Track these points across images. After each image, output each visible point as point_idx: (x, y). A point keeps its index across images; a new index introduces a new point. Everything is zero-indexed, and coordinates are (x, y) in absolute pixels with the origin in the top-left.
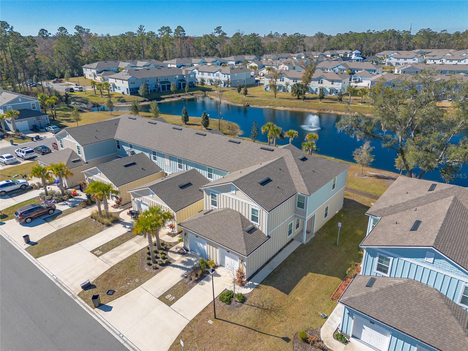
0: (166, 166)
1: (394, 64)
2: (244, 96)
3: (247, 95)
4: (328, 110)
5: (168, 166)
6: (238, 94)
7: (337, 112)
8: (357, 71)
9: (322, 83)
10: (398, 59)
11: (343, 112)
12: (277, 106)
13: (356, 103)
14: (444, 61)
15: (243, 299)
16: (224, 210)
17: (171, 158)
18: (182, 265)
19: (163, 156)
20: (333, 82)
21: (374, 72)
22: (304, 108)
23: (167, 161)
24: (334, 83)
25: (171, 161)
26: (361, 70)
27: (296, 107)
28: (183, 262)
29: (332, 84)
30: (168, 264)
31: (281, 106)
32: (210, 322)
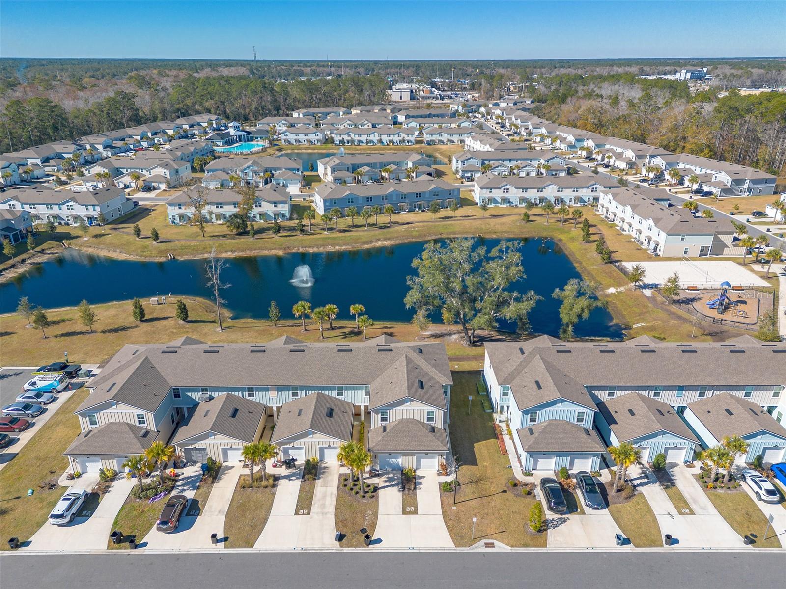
0: (271, 399)
1: (293, 142)
2: (155, 243)
3: (159, 241)
4: (294, 248)
5: (274, 400)
6: (137, 239)
7: (307, 249)
8: (275, 171)
9: (260, 206)
10: (297, 134)
11: (313, 248)
12: (222, 252)
13: (320, 232)
14: (352, 135)
15: (457, 483)
16: (399, 422)
17: (279, 389)
18: (388, 484)
19: (266, 389)
20: (275, 203)
21: (298, 171)
22: (261, 249)
23: (273, 394)
24: (278, 205)
25: (280, 393)
26: (279, 169)
27: (250, 249)
28: (386, 481)
29: (275, 206)
30: (376, 489)
31: (226, 252)
32: (454, 508)
